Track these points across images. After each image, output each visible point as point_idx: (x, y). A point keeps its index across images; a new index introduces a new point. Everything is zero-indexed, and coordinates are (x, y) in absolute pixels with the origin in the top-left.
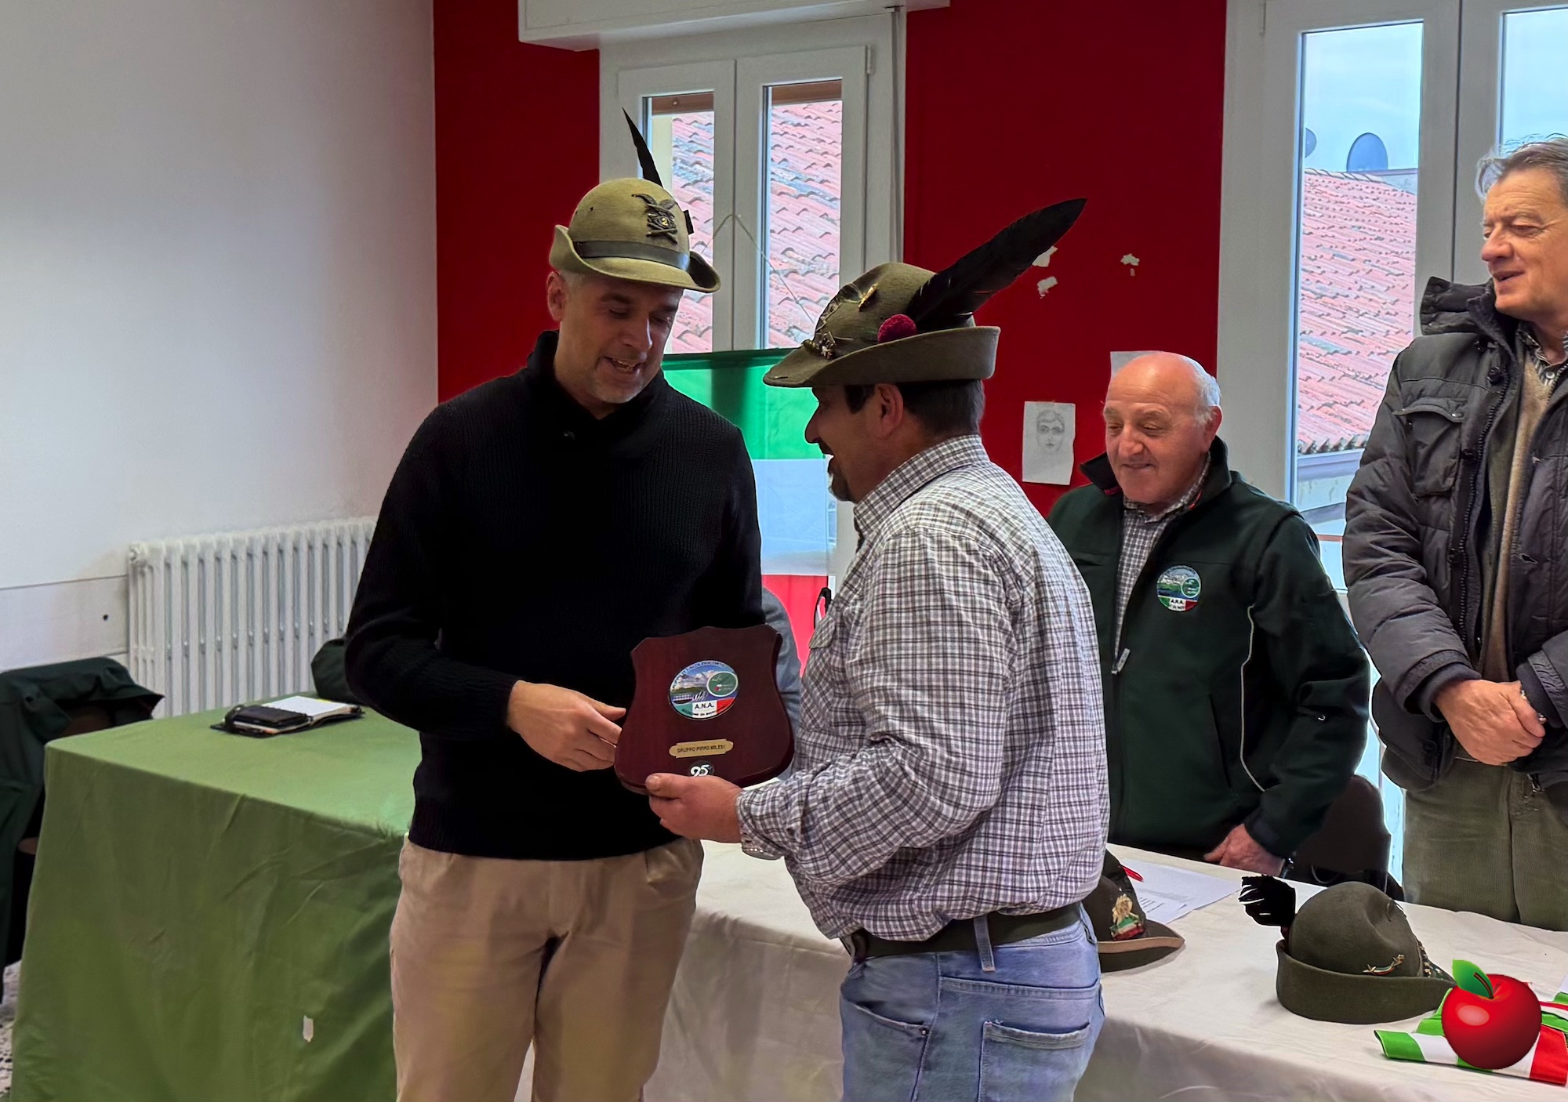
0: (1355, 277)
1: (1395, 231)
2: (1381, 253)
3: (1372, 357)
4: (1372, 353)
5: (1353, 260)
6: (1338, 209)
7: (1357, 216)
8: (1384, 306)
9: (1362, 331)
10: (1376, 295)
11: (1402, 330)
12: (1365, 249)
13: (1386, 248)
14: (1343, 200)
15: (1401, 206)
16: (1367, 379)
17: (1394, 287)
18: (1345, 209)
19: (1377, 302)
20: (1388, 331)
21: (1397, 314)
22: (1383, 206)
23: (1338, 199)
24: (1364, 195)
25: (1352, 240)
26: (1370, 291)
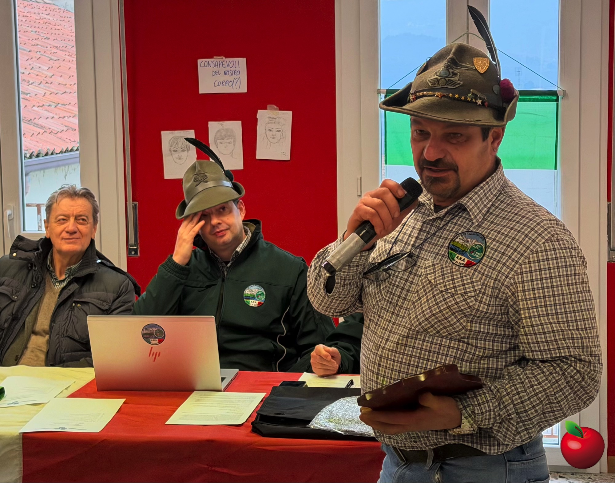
0: (30, 62)
1: (57, 34)
2: (47, 47)
3: (34, 108)
4: (34, 106)
5: (30, 51)
6: (24, 20)
7: (34, 25)
8: (45, 79)
9: (29, 94)
10: (41, 72)
11: (53, 92)
12: (37, 45)
13: (50, 44)
14: (27, 15)
15: (62, 19)
16: (29, 121)
17: (52, 67)
18: (28, 21)
19: (42, 77)
20: (45, 93)
21: (52, 83)
22: (51, 19)
23: (25, 14)
24: (40, 12)
25: (31, 39)
26: (38, 70)
